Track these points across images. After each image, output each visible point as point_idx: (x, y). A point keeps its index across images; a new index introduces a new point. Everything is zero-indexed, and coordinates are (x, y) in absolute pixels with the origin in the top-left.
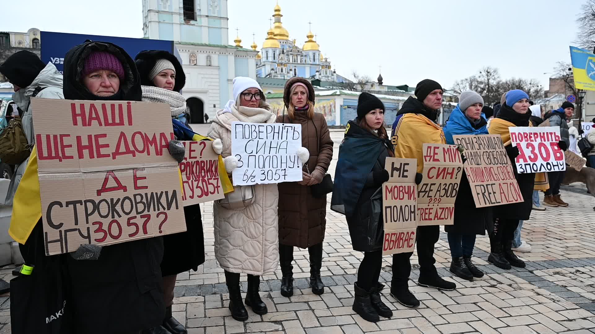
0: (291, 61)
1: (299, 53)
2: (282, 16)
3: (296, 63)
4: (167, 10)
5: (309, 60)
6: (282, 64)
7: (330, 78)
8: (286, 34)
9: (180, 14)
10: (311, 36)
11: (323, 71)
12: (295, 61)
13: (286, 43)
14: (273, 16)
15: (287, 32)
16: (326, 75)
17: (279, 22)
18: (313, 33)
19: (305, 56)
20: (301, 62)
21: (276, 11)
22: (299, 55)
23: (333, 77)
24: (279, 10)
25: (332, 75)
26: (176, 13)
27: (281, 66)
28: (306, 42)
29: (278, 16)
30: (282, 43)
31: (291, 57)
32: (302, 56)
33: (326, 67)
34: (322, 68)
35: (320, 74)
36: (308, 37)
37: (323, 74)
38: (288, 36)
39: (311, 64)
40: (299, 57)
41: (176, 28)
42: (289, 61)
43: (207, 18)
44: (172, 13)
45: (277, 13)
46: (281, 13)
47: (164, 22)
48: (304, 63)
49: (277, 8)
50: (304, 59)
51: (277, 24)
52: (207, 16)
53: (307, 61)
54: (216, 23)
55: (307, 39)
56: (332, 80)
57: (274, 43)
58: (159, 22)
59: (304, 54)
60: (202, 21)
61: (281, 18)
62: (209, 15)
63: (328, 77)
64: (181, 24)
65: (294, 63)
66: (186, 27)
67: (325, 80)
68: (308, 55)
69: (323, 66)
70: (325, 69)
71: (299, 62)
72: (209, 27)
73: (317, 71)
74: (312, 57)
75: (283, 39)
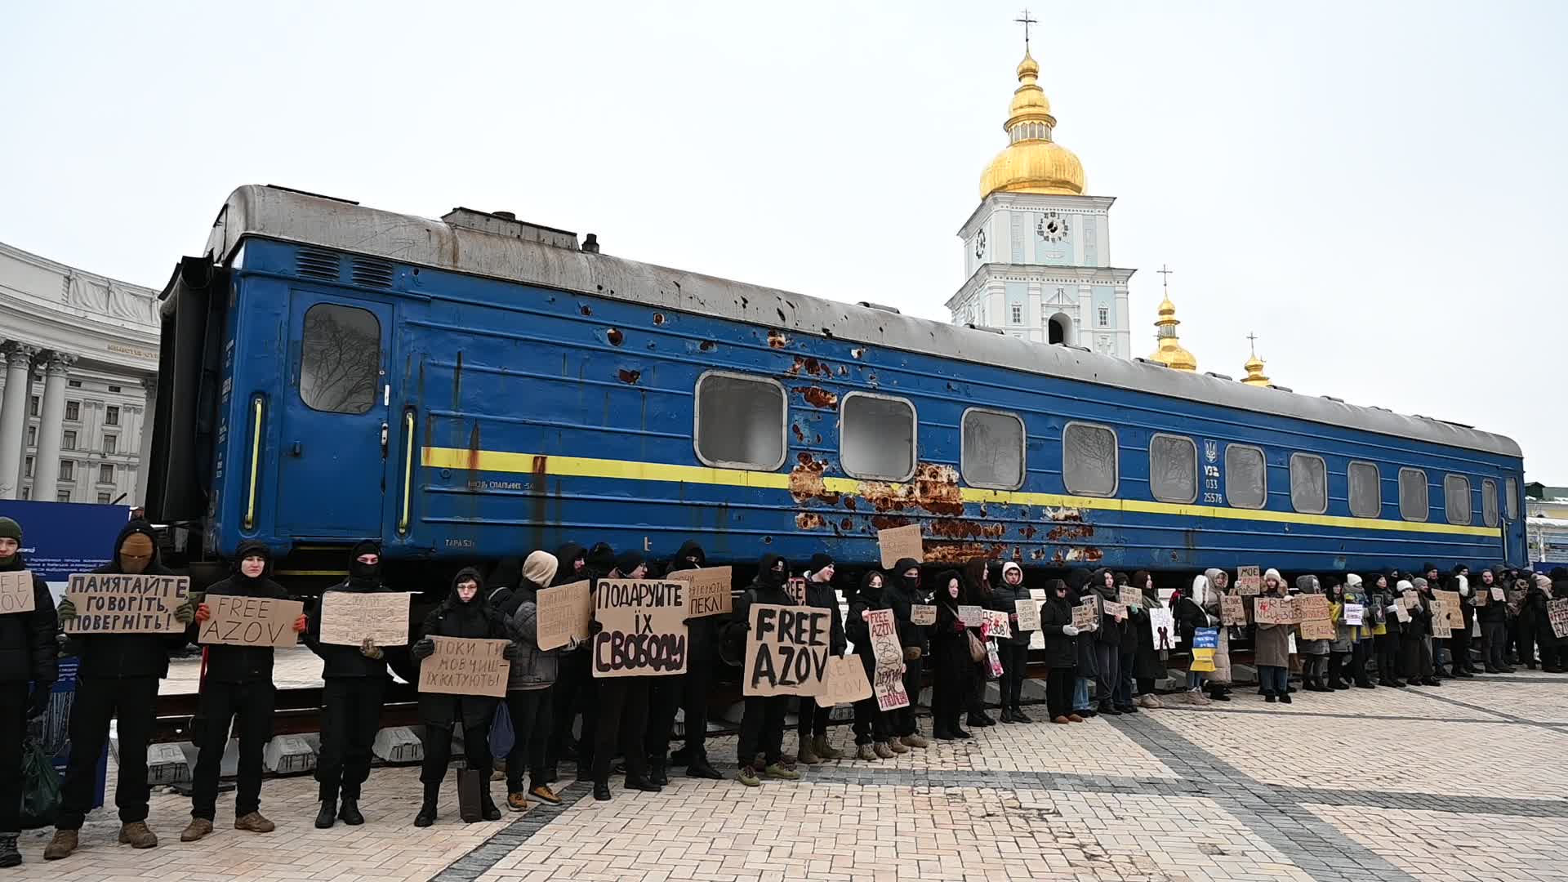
2: (1178, 323)
8: (1191, 363)
10: (1257, 368)
14: (1156, 324)
15: (1191, 357)
17: (1173, 337)
18: (1260, 361)
21: (1162, 313)
24: (1171, 312)
29: (1168, 324)
36: (1247, 369)
45: (1166, 317)
46: (1174, 317)
49: (1165, 308)
51: (1167, 342)
61: (1177, 327)
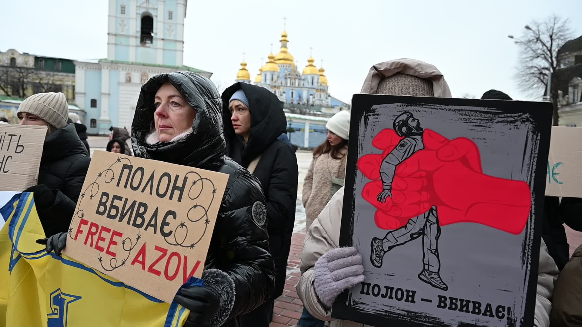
0: (289, 84)
1: (298, 76)
2: (288, 41)
3: (294, 86)
4: (124, 33)
5: (307, 84)
6: (275, 87)
7: (324, 102)
8: (290, 58)
9: (136, 37)
10: (312, 61)
11: (317, 94)
12: (293, 84)
13: (289, 67)
14: (280, 41)
15: (292, 57)
16: (320, 99)
17: (285, 47)
18: (313, 58)
19: (304, 80)
20: (299, 85)
21: (283, 36)
22: (297, 78)
23: (327, 100)
24: (285, 36)
25: (327, 99)
26: (132, 36)
27: (274, 89)
28: (307, 66)
29: (284, 42)
30: (285, 67)
31: (289, 80)
32: (300, 79)
33: (321, 91)
34: (316, 91)
35: (314, 98)
36: (309, 61)
37: (317, 97)
38: (292, 61)
39: (309, 88)
40: (297, 81)
41: (132, 50)
42: (287, 84)
43: (162, 41)
44: (129, 36)
45: (283, 38)
46: (287, 39)
47: (121, 44)
48: (302, 86)
49: (283, 34)
50: (302, 82)
51: (283, 49)
52: (163, 39)
53: (305, 85)
54: (171, 46)
55: (308, 64)
56: (326, 104)
57: (274, 67)
58: (116, 44)
59: (303, 78)
60: (158, 43)
61: (288, 43)
62: (165, 38)
63: (322, 100)
64: (136, 46)
65: (292, 86)
66: (142, 49)
67: (318, 103)
68: (307, 78)
69: (317, 90)
70: (320, 92)
71: (297, 85)
72: (164, 50)
73: (311, 95)
74: (310, 81)
75: (286, 63)
